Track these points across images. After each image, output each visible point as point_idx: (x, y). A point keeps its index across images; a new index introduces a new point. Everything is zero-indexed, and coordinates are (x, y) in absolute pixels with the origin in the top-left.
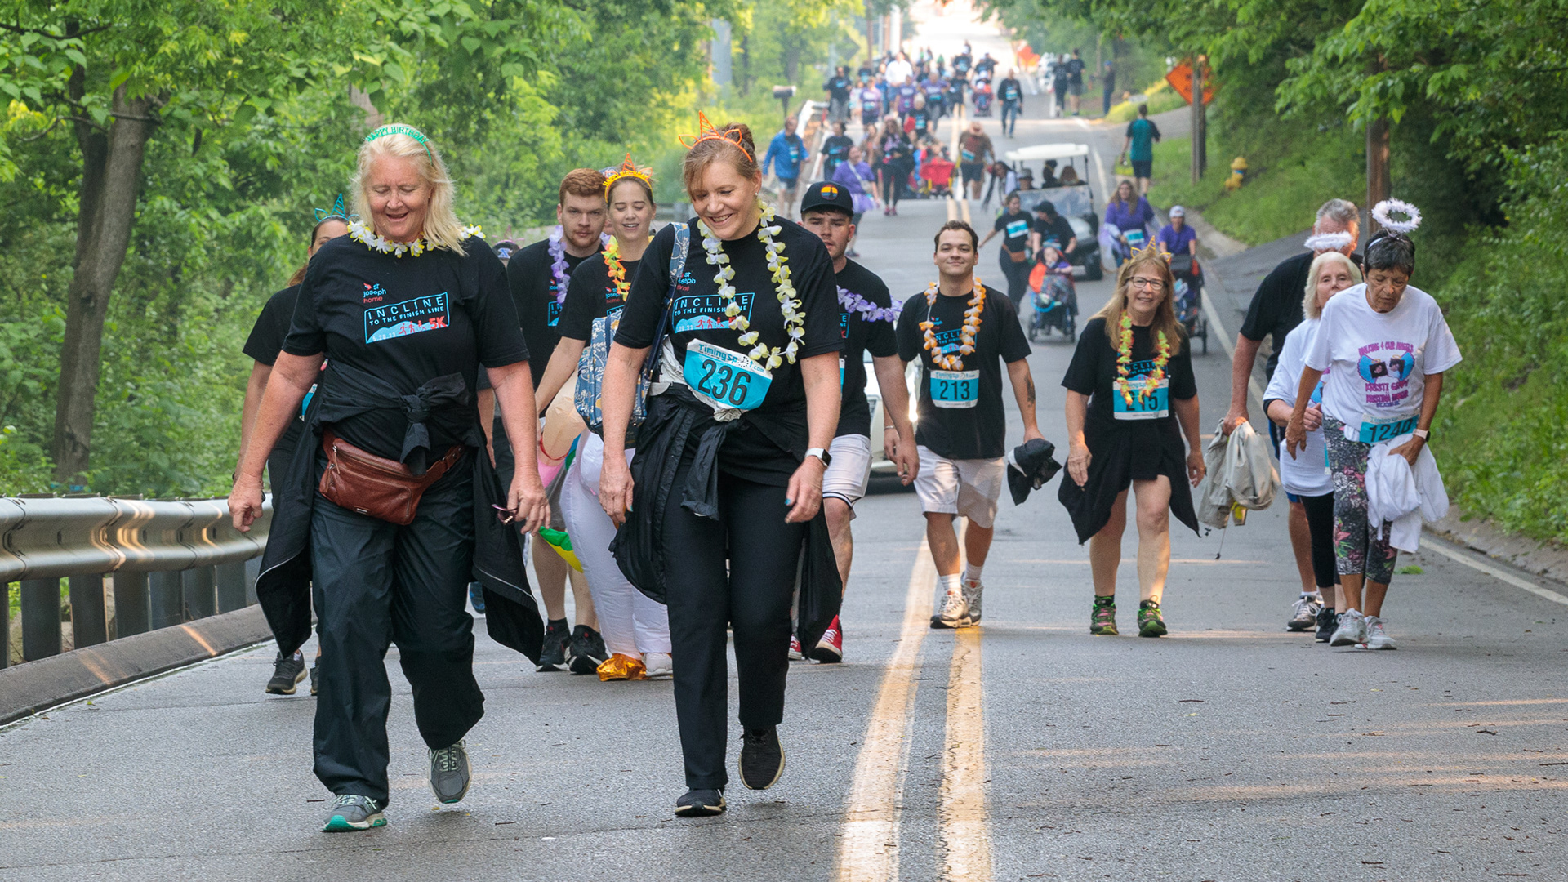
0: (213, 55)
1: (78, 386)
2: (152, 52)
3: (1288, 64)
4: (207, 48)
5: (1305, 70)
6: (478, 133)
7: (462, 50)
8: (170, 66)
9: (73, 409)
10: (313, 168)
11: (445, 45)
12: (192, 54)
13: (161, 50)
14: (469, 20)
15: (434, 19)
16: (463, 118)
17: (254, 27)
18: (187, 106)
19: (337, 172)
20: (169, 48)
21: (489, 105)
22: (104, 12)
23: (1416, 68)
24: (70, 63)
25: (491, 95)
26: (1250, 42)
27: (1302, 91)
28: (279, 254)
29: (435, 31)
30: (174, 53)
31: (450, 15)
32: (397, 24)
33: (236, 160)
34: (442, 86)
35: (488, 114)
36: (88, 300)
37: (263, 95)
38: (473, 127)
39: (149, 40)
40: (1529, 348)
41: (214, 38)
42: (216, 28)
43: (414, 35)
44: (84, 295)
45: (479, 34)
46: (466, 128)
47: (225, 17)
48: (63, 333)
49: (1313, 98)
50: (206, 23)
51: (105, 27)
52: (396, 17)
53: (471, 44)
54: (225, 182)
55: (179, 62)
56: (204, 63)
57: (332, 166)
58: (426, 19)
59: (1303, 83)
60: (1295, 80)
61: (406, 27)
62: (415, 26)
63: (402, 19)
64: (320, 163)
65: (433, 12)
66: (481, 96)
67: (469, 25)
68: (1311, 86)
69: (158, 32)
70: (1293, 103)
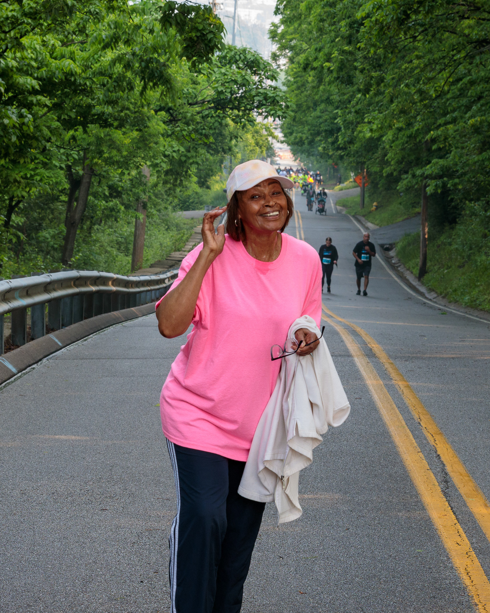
0: (117, 158)
1: (69, 247)
2: (101, 156)
3: (402, 176)
4: (116, 156)
5: (407, 178)
6: (180, 183)
7: (180, 160)
8: (106, 160)
9: (67, 254)
10: (131, 191)
11: (177, 158)
13: (104, 155)
14: (183, 152)
15: (174, 151)
16: (176, 180)
18: (105, 171)
19: (138, 192)
20: (106, 155)
21: (183, 176)
22: (89, 144)
23: (445, 179)
24: (74, 158)
25: (184, 173)
26: (395, 170)
27: (405, 184)
28: (121, 214)
29: (175, 154)
30: (107, 157)
31: (179, 150)
32: (164, 152)
33: (110, 187)
34: (171, 170)
35: (183, 178)
36: (73, 224)
37: (127, 169)
38: (178, 181)
39: (101, 153)
40: (465, 257)
42: (119, 150)
43: (169, 155)
44: (72, 222)
45: (186, 156)
46: (177, 182)
47: (121, 148)
48: (65, 232)
49: (408, 186)
50: (116, 149)
51: (88, 149)
52: (164, 150)
53: (183, 159)
54: (107, 193)
55: (108, 159)
57: (137, 191)
58: (171, 151)
60: (403, 181)
61: (167, 153)
62: (169, 153)
63: (166, 150)
64: (133, 189)
65: (174, 149)
66: (182, 173)
67: (183, 154)
68: (407, 183)
69: (103, 151)
70: (402, 187)
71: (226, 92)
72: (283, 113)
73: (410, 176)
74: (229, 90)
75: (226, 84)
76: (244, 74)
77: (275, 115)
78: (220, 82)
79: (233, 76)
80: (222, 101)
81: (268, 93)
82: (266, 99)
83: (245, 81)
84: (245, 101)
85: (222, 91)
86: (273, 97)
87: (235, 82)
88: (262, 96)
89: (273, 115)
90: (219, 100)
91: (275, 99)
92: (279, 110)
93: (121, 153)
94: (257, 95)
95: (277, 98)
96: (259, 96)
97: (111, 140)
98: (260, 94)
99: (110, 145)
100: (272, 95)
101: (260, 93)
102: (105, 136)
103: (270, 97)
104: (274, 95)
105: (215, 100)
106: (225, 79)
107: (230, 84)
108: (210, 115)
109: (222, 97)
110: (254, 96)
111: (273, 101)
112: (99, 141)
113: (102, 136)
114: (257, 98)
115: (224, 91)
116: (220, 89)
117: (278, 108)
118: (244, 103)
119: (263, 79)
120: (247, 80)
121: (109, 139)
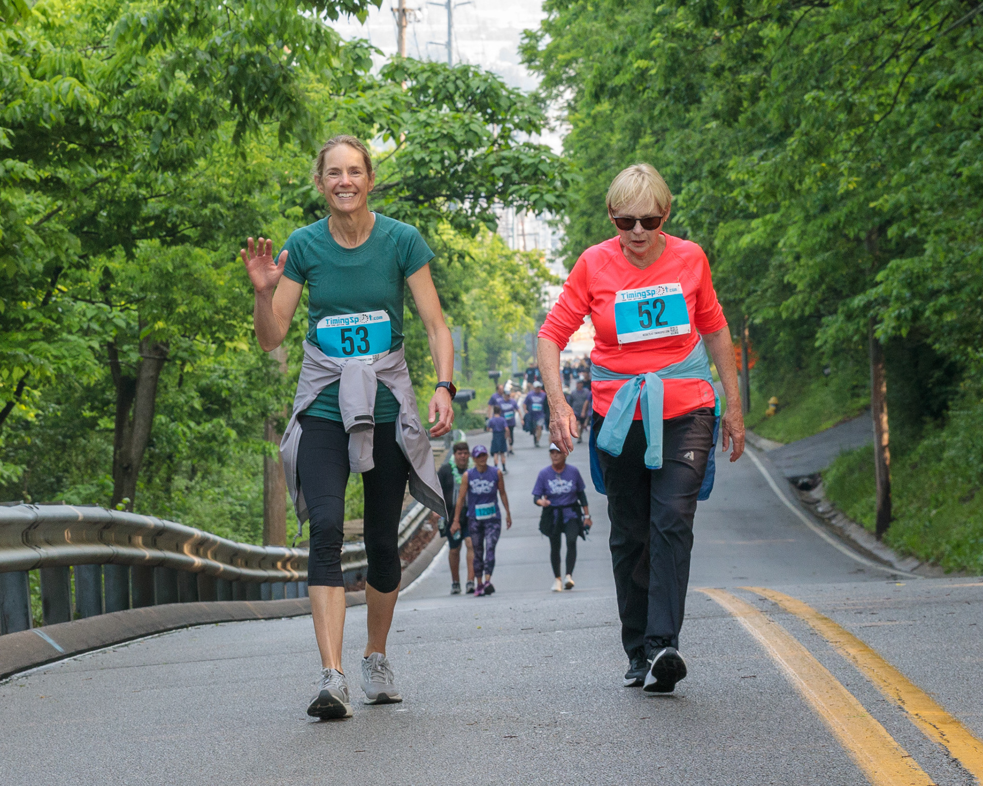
0: (207, 314)
2: (171, 312)
3: (823, 319)
4: (204, 308)
5: (834, 323)
8: (182, 320)
10: (249, 396)
12: (195, 313)
13: (177, 310)
17: (230, 296)
20: (182, 309)
22: (142, 289)
24: (116, 326)
26: (806, 304)
27: (831, 336)
30: (185, 313)
33: (204, 392)
36: (126, 468)
39: (170, 305)
41: (208, 303)
42: (208, 297)
44: (124, 464)
47: (214, 291)
49: (838, 339)
50: (202, 294)
51: (143, 299)
55: (187, 318)
56: (203, 318)
59: (831, 331)
60: (827, 329)
68: (837, 331)
69: (174, 300)
70: (826, 342)
71: (431, 161)
72: (558, 197)
73: (841, 318)
74: (437, 157)
75: (429, 144)
76: (467, 121)
77: (541, 203)
78: (417, 141)
79: (445, 126)
80: (426, 182)
81: (521, 157)
82: (517, 168)
83: (471, 134)
84: (473, 178)
85: (423, 159)
86: (533, 164)
87: (450, 138)
88: (511, 165)
89: (535, 202)
90: (418, 180)
91: (538, 169)
92: (548, 191)
93: (213, 302)
94: (499, 164)
95: (541, 167)
96: (502, 165)
97: (189, 275)
98: (504, 162)
99: (189, 288)
100: (530, 161)
101: (504, 158)
102: (174, 269)
103: (526, 166)
104: (536, 160)
105: (409, 181)
106: (426, 133)
107: (440, 142)
108: (402, 214)
109: (423, 174)
110: (493, 166)
111: (535, 174)
112: (166, 280)
113: (170, 268)
114: (498, 171)
115: (427, 159)
116: (417, 157)
117: (545, 187)
118: (472, 183)
119: (510, 130)
120: (476, 134)
121: (186, 274)
